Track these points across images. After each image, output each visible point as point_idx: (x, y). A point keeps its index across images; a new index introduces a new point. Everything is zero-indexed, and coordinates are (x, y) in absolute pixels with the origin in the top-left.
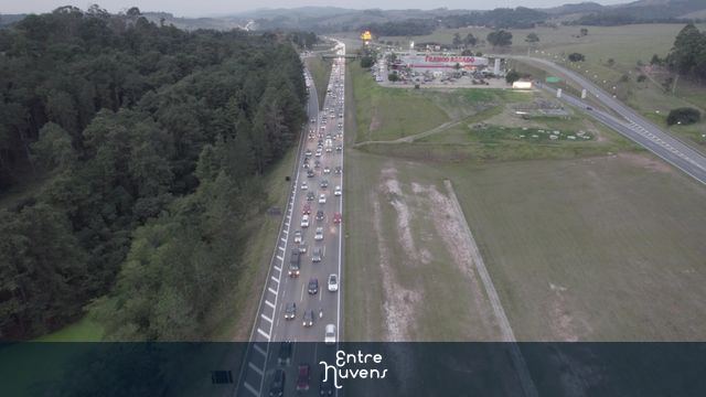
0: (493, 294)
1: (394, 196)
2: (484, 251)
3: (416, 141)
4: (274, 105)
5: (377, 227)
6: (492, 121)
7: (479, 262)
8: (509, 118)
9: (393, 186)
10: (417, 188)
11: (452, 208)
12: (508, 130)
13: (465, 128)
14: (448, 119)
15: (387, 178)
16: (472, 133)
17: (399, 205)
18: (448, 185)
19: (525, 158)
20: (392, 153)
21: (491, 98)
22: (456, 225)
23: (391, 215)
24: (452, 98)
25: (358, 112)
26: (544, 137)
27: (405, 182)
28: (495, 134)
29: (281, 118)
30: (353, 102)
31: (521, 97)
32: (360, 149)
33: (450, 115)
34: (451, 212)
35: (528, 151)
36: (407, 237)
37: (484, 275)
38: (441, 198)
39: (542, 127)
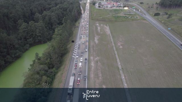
0: (111, 37)
1: (98, 26)
2: (111, 33)
3: (103, 18)
4: (76, 11)
5: (94, 29)
6: (118, 15)
7: (110, 34)
8: (121, 14)
9: (98, 25)
10: (102, 25)
11: (108, 28)
12: (121, 16)
13: (113, 16)
14: (109, 14)
15: (97, 24)
16: (114, 17)
17: (98, 27)
18: (108, 25)
19: (123, 21)
20: (98, 20)
21: (119, 11)
22: (107, 30)
23: (97, 28)
24: (111, 11)
25: (92, 13)
26: (128, 17)
27: (100, 24)
28: (118, 17)
29: (77, 13)
30: (91, 11)
31: (126, 10)
32: (92, 19)
33: (110, 14)
34: (107, 28)
35: (124, 20)
36: (99, 31)
37: (111, 35)
38: (106, 26)
39: (127, 16)
